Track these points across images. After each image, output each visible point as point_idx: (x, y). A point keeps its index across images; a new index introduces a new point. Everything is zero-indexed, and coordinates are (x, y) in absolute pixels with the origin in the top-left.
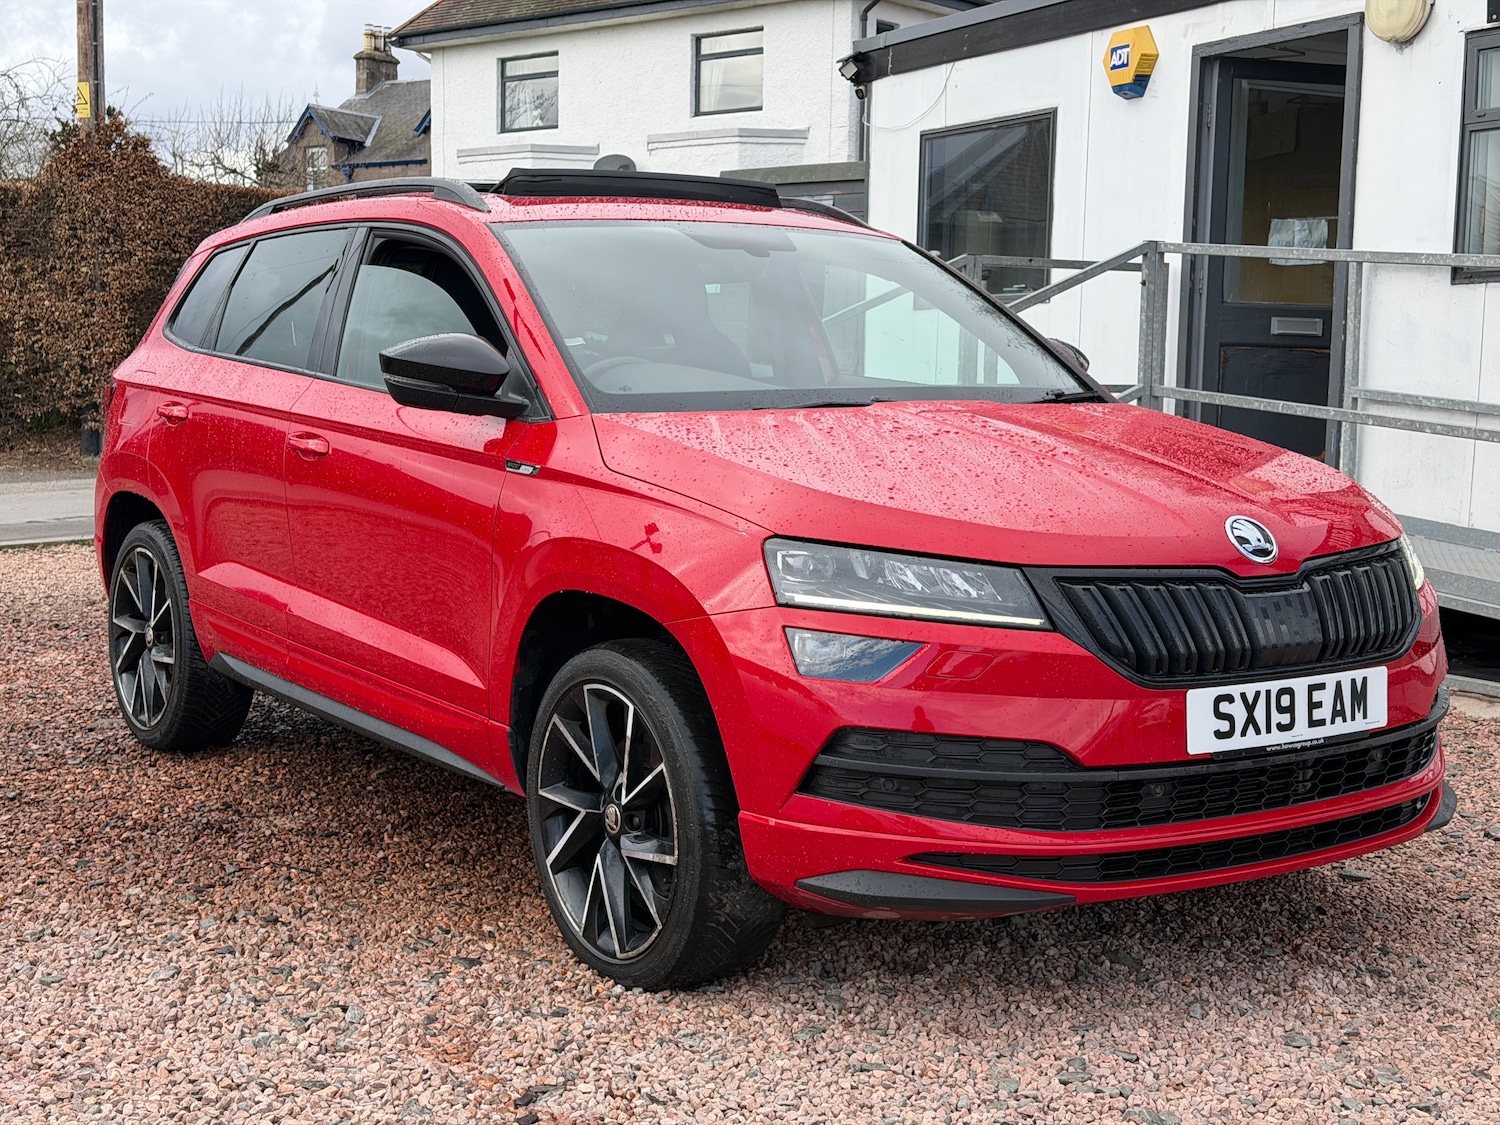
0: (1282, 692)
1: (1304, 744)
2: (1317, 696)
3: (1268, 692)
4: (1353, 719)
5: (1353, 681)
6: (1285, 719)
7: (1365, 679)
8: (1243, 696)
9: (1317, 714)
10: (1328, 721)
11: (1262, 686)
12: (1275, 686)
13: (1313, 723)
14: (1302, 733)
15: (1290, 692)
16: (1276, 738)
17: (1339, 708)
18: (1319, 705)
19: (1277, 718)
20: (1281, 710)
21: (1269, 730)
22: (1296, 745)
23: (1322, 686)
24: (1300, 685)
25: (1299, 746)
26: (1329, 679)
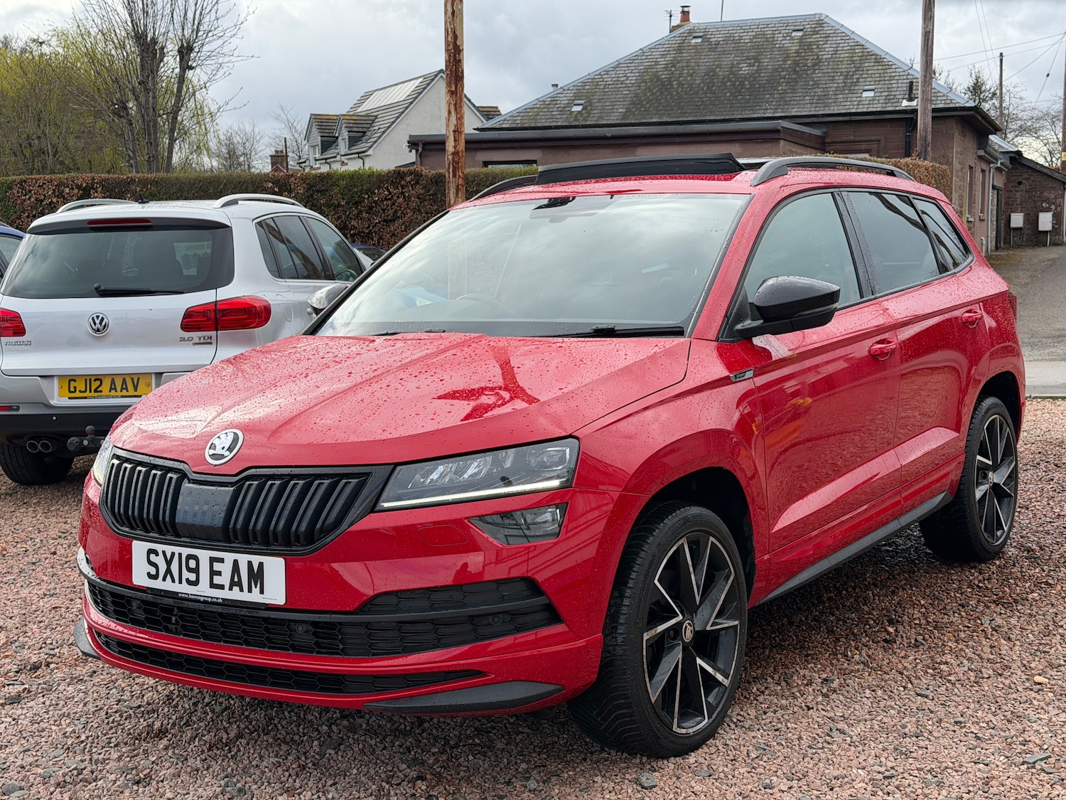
0: (189, 557)
1: (206, 599)
2: (217, 566)
3: (180, 555)
4: (250, 591)
5: (250, 563)
6: (192, 577)
7: (261, 565)
8: (164, 552)
9: (217, 580)
10: (227, 587)
11: (177, 550)
12: (186, 551)
13: (213, 585)
14: (203, 590)
15: (196, 558)
16: (184, 589)
17: (236, 579)
18: (219, 573)
19: (186, 574)
20: (189, 570)
21: (180, 582)
22: (200, 598)
23: (222, 560)
24: (204, 555)
25: (202, 599)
26: (229, 557)
